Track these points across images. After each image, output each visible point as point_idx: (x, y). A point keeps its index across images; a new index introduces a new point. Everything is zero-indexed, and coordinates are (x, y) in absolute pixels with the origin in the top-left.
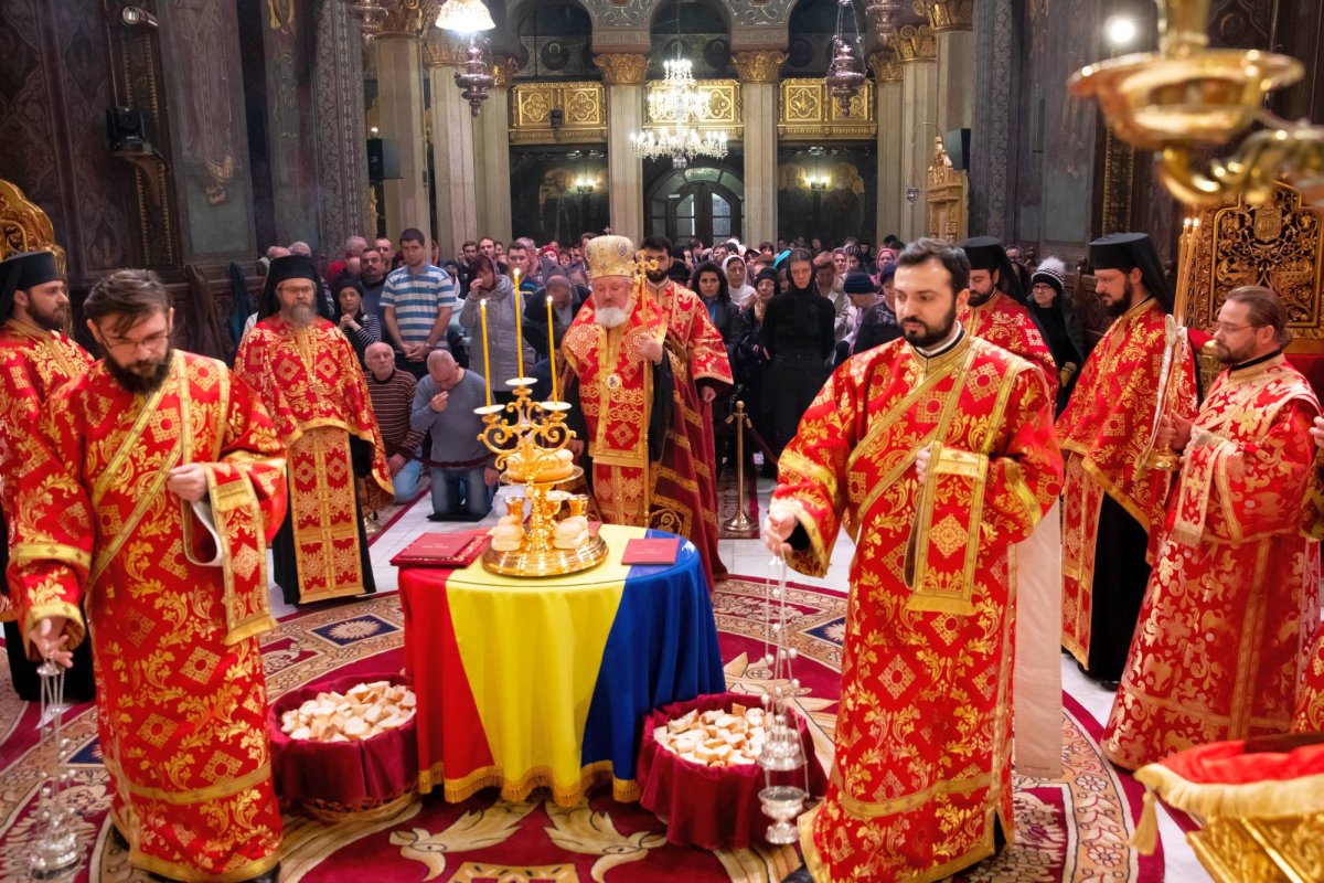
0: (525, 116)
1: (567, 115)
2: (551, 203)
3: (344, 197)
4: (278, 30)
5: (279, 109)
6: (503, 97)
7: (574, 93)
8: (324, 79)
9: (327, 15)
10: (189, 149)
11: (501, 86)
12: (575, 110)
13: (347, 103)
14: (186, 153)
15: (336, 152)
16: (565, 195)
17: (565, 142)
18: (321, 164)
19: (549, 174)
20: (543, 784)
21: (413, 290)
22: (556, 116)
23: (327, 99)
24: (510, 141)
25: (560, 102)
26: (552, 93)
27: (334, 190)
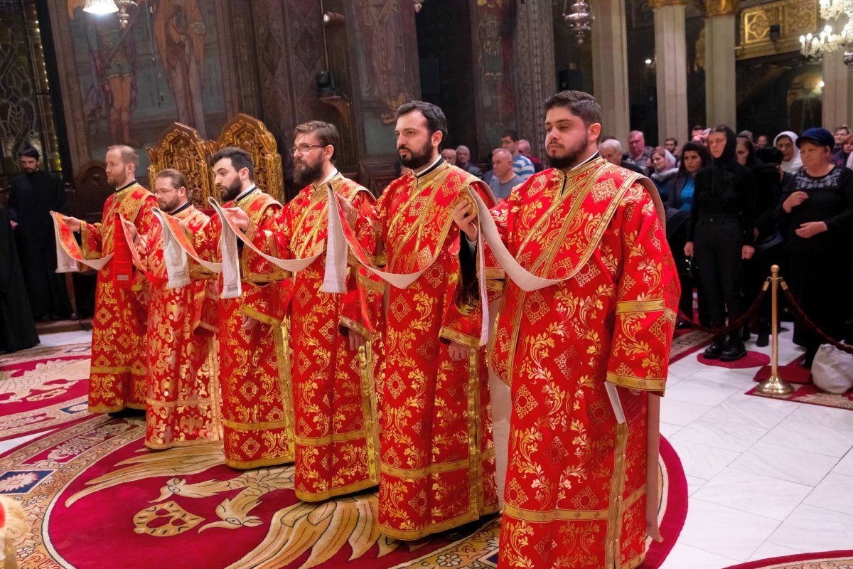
0: (751, 37)
1: (786, 29)
2: (798, 104)
3: (534, 113)
5: (483, 58)
6: (732, 21)
7: (794, 9)
8: (521, 33)
10: (367, 92)
11: (730, 13)
12: (794, 22)
13: (537, 47)
14: (364, 95)
15: (529, 82)
16: (811, 96)
17: (785, 51)
18: (519, 91)
19: (796, 80)
22: (775, 31)
23: (523, 47)
24: (736, 57)
25: (781, 18)
26: (774, 10)
27: (528, 109)
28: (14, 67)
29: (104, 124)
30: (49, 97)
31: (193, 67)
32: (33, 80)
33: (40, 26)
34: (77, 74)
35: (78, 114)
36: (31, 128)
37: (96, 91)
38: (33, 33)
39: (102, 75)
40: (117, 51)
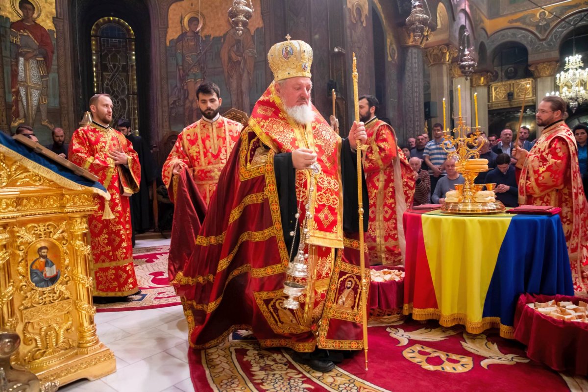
0: (496, 97)
1: (515, 94)
3: (414, 124)
4: (390, 62)
5: (390, 91)
6: (485, 90)
7: (519, 84)
8: (408, 79)
9: (409, 55)
11: (485, 85)
12: (520, 92)
13: (416, 87)
15: (411, 106)
17: (514, 106)
18: (406, 111)
20: (461, 323)
21: (437, 149)
22: (510, 95)
23: (409, 86)
24: (489, 108)
25: (512, 89)
26: (508, 85)
27: (410, 121)
28: (118, 78)
29: (181, 109)
30: (136, 96)
31: (245, 75)
32: (128, 86)
33: (136, 55)
34: (167, 79)
35: (165, 103)
36: (124, 114)
37: (178, 89)
38: (131, 59)
39: (182, 79)
40: (194, 66)
